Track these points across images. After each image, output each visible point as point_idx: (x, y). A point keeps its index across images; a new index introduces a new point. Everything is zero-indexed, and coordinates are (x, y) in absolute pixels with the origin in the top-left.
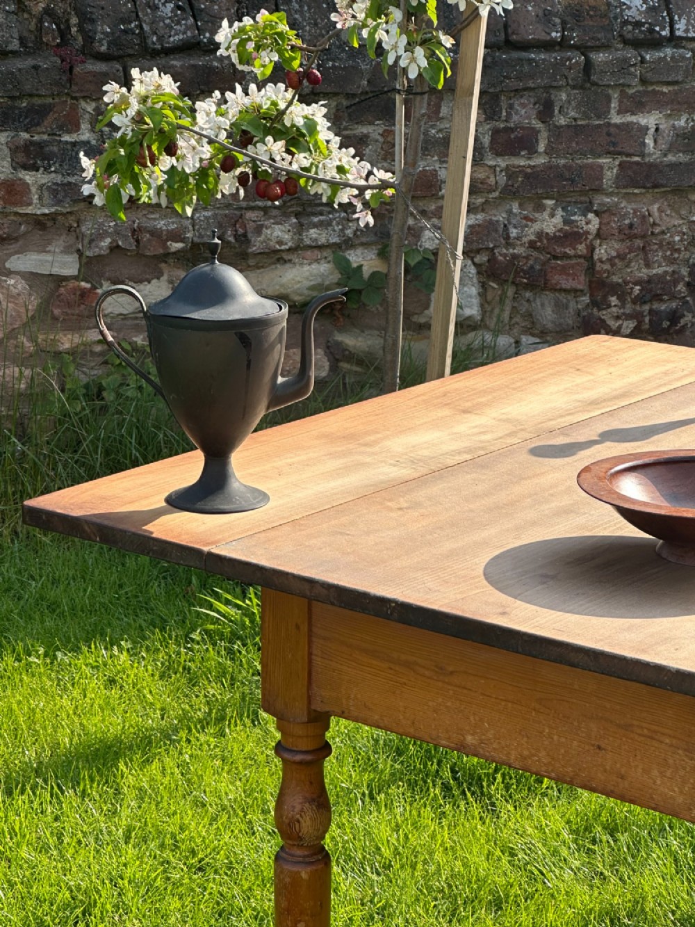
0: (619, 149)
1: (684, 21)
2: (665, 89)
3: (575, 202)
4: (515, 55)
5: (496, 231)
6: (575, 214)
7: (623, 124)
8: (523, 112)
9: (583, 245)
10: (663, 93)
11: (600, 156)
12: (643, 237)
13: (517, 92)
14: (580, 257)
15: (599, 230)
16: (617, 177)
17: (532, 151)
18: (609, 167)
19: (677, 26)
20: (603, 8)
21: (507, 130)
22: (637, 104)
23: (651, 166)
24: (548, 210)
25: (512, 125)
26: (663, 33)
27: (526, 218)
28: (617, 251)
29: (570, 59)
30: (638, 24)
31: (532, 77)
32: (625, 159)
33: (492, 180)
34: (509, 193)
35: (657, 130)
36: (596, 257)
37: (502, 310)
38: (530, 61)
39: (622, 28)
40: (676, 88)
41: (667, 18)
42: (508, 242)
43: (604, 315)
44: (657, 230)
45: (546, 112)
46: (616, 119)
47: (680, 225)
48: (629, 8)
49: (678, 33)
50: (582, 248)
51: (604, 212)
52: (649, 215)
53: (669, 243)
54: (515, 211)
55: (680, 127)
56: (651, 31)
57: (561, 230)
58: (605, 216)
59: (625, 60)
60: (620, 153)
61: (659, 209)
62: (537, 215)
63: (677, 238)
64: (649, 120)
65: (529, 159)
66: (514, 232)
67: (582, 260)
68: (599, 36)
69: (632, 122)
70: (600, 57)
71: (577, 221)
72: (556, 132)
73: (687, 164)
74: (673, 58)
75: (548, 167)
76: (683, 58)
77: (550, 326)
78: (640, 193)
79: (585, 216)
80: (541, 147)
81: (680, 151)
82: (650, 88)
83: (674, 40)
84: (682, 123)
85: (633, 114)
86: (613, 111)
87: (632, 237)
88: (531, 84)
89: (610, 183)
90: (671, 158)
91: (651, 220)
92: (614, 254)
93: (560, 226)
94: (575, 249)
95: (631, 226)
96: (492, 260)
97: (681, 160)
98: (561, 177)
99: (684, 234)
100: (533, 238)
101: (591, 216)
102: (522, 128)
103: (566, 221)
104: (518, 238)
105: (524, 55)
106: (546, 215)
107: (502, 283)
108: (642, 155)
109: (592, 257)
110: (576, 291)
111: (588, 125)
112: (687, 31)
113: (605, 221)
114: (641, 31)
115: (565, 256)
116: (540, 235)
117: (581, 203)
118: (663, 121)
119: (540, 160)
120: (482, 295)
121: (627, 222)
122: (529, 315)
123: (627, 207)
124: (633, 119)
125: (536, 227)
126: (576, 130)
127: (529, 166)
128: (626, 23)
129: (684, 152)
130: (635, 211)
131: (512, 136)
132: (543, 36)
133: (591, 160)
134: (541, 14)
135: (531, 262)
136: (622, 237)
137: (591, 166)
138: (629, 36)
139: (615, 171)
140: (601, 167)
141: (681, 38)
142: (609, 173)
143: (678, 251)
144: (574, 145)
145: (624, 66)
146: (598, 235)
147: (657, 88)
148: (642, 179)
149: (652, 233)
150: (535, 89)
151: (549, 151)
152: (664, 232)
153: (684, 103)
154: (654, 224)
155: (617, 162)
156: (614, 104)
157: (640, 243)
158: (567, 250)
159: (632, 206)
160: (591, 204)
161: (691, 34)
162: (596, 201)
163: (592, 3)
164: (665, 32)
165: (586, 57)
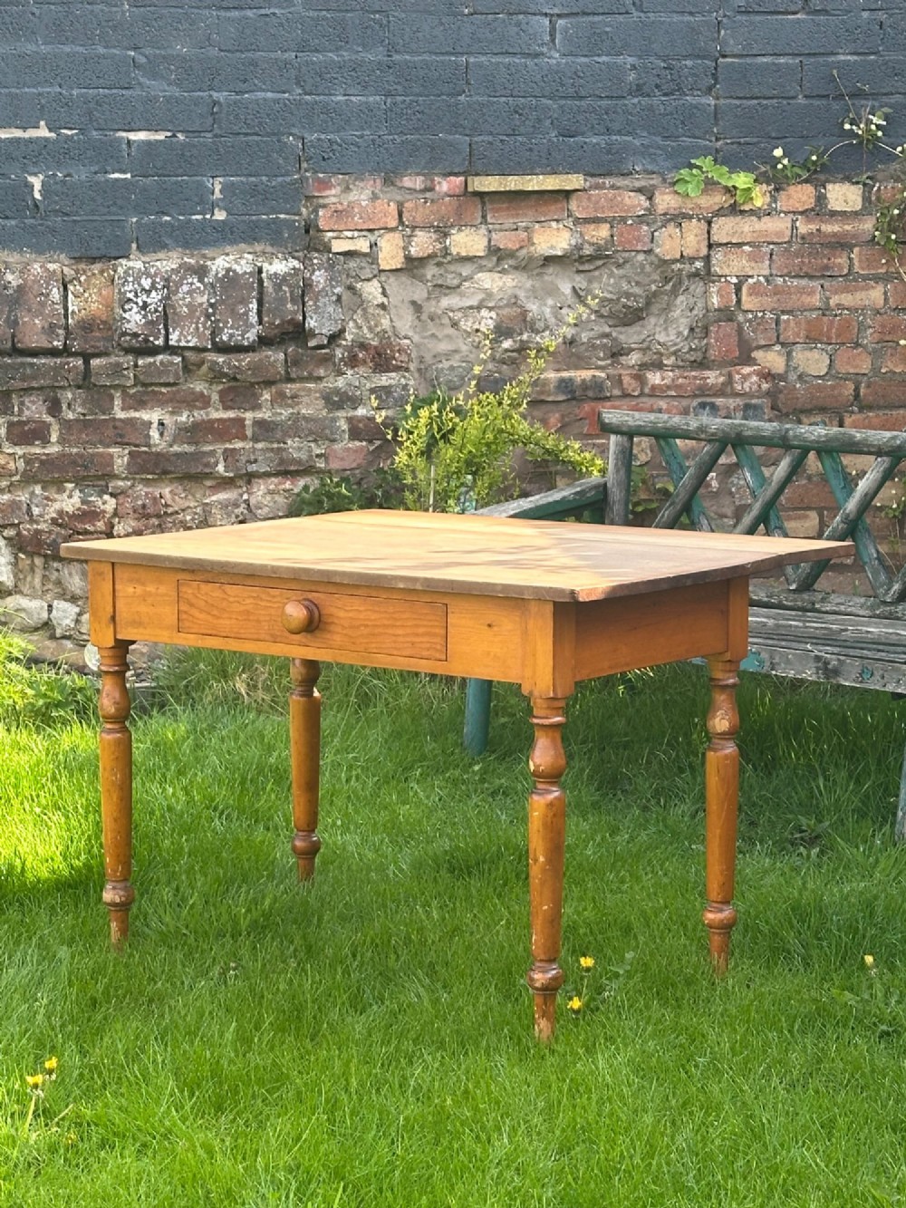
0: (126, 440)
1: (177, 333)
2: (164, 390)
3: (93, 486)
4: (19, 360)
5: (20, 509)
6: (92, 495)
7: (128, 419)
8: (34, 408)
9: (102, 522)
10: (161, 393)
11: (108, 446)
12: (158, 516)
13: (26, 391)
14: (101, 532)
15: (116, 509)
16: (128, 464)
17: (46, 441)
18: (120, 458)
19: (171, 337)
20: (111, 322)
21: (20, 423)
22: (140, 404)
23: (158, 454)
24: (67, 493)
25: (24, 419)
26: (157, 343)
27: (47, 498)
28: (133, 527)
29: (68, 363)
30: (135, 335)
31: (34, 378)
32: (134, 449)
33: (12, 466)
34: (28, 479)
35: (161, 424)
36: (115, 533)
37: (33, 578)
38: (32, 365)
39: (120, 338)
40: (174, 389)
41: (163, 331)
42: (32, 520)
44: (170, 510)
45: (54, 408)
46: (121, 415)
47: (195, 507)
48: (129, 321)
49: (171, 343)
50: (100, 525)
51: (119, 494)
52: (161, 497)
53: (181, 522)
54: (37, 492)
55: (181, 422)
56: (146, 341)
57: (79, 509)
58: (121, 498)
59: (118, 365)
60: (127, 444)
61: (171, 492)
62: (56, 496)
63: (188, 518)
64: (152, 415)
65: (44, 447)
66: (36, 511)
67: (103, 536)
68: (98, 344)
69: (135, 418)
70: (95, 362)
71: (94, 502)
72: (67, 425)
73: (191, 454)
74: (162, 363)
75: (62, 455)
76: (172, 363)
77: (78, 592)
78: (153, 479)
79: (101, 497)
80: (54, 438)
81: (184, 443)
82: (150, 389)
83: (167, 348)
84: (183, 418)
85: (136, 410)
86: (116, 408)
87: (148, 517)
88: (35, 384)
89: (121, 469)
90: (176, 448)
91: (163, 501)
92: (130, 530)
93: (78, 505)
94: (94, 525)
95: (144, 506)
96: (19, 534)
97: (187, 451)
98: (74, 463)
99: (196, 514)
100: (54, 515)
101: (106, 497)
102: (34, 422)
103: (83, 502)
104: (41, 516)
105: (29, 360)
106: (65, 495)
107: (31, 555)
108: (149, 446)
109: (111, 533)
111: (95, 420)
112: (179, 341)
113: (121, 501)
114: (137, 341)
115: (86, 532)
116: (61, 513)
117: (98, 486)
118: (167, 416)
119: (53, 449)
120: (15, 564)
121: (140, 502)
122: (59, 583)
123: (141, 489)
124: (137, 415)
125: (57, 506)
126: (84, 424)
127: (44, 454)
128: (124, 334)
129: (189, 443)
130: (147, 494)
131: (26, 428)
132: (46, 345)
133: (101, 450)
134: (46, 326)
135: (53, 536)
136: (136, 516)
137: (101, 455)
138: (126, 345)
139: (126, 459)
140: (111, 456)
141: (173, 347)
142: (119, 461)
144: (84, 436)
145: (117, 370)
146: (115, 514)
147: (156, 389)
148: (152, 466)
149: (165, 513)
150: (41, 388)
151: (62, 441)
152: (177, 513)
153: (184, 402)
154: (167, 505)
155: (127, 451)
156: (117, 402)
157: (155, 521)
158: (87, 526)
159: (146, 490)
160: (107, 487)
161: (183, 344)
162: (110, 485)
163: (104, 318)
164: (160, 342)
165: (87, 363)
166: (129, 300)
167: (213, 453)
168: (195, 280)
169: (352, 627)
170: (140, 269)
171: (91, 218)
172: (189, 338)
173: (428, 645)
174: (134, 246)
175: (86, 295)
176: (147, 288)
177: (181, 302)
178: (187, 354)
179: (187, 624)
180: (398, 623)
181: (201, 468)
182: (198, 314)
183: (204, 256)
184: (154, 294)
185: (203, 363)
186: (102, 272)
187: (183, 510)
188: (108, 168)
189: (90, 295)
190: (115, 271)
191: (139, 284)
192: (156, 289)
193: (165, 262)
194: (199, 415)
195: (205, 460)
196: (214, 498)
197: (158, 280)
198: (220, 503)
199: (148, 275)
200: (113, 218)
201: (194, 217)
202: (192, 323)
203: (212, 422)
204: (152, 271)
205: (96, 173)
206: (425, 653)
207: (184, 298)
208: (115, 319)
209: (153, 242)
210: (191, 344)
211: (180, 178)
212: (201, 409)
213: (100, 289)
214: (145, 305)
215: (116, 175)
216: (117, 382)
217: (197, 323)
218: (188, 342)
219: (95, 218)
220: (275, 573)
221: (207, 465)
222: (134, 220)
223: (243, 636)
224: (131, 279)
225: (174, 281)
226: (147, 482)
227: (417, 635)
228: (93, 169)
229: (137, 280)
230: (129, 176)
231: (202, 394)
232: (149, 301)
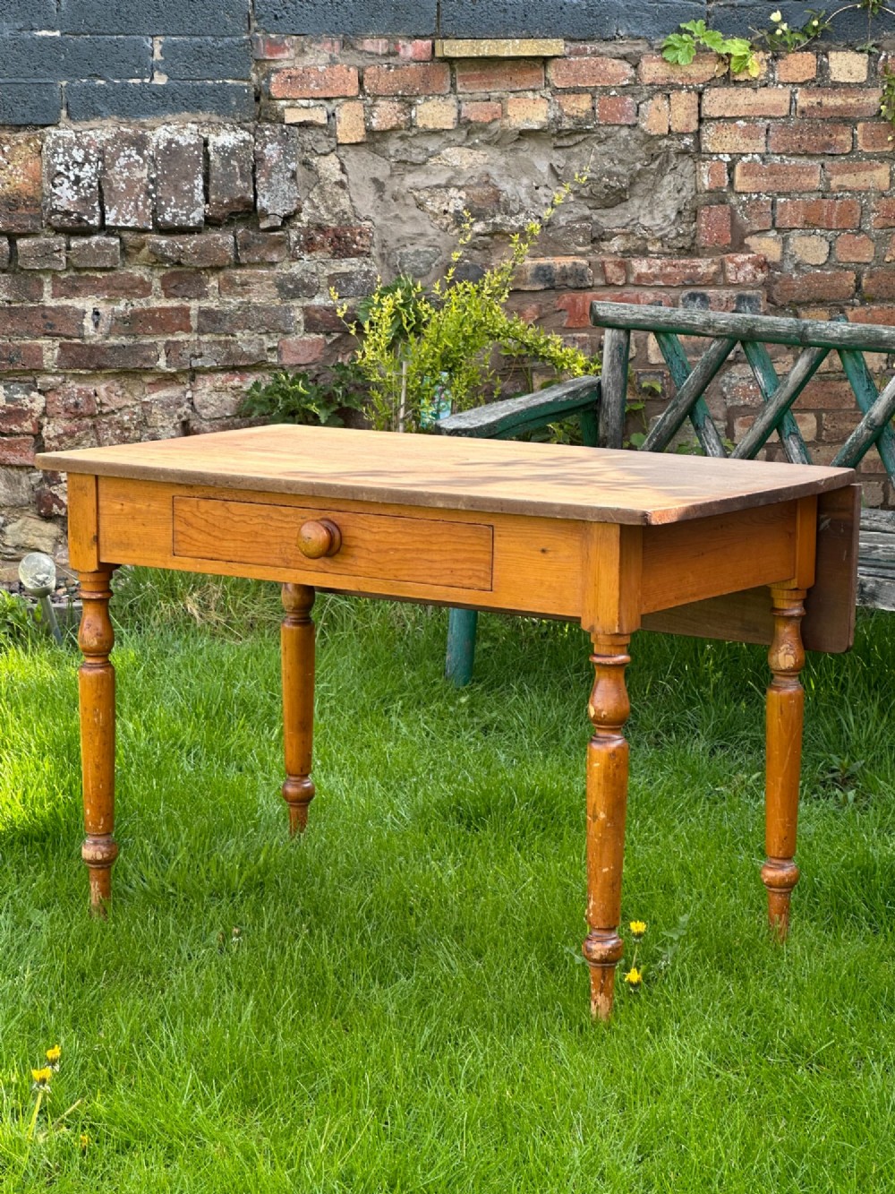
0: (57, 331)
1: (114, 211)
2: (99, 275)
6: (18, 392)
7: (59, 307)
9: (29, 422)
10: (96, 279)
11: (37, 338)
12: (92, 416)
14: (28, 434)
15: (45, 408)
16: (59, 358)
18: (50, 351)
19: (107, 216)
20: (40, 198)
22: (72, 290)
23: (92, 347)
26: (91, 222)
28: (64, 429)
30: (67, 213)
32: (65, 340)
35: (96, 313)
36: (44, 434)
39: (50, 216)
40: (110, 274)
41: (98, 210)
43: (55, 490)
44: (105, 410)
46: (50, 302)
47: (133, 406)
48: (60, 198)
49: (107, 223)
50: (28, 426)
51: (49, 391)
52: (96, 395)
53: (118, 422)
55: (119, 311)
56: (80, 220)
58: (51, 395)
59: (48, 246)
60: (58, 335)
61: (106, 389)
63: (126, 418)
64: (86, 303)
67: (31, 438)
68: (25, 223)
69: (67, 306)
70: (22, 243)
71: (20, 399)
73: (129, 347)
74: (97, 245)
76: (109, 246)
77: (3, 500)
78: (86, 375)
79: (28, 395)
81: (122, 334)
82: (84, 274)
83: (103, 228)
84: (121, 307)
85: (68, 297)
86: (45, 295)
87: (81, 416)
89: (51, 363)
90: (113, 341)
91: (98, 400)
92: (61, 431)
94: (21, 426)
95: (76, 405)
97: (124, 343)
99: (134, 414)
101: (34, 394)
103: (8, 400)
108: (82, 337)
109: (40, 434)
110: (27, 467)
111: (22, 308)
112: (117, 220)
113: (50, 400)
114: (70, 220)
115: (12, 434)
118: (103, 305)
121: (72, 401)
123: (73, 386)
124: (69, 302)
126: (9, 312)
128: (55, 212)
129: (126, 335)
130: (80, 391)
133: (29, 342)
136: (68, 415)
137: (28, 347)
138: (56, 224)
139: (56, 352)
140: (40, 348)
141: (110, 227)
142: (49, 354)
143: (128, 429)
144: (9, 326)
145: (47, 252)
146: (45, 413)
147: (91, 274)
148: (85, 360)
149: (101, 412)
152: (113, 412)
153: (122, 288)
154: (102, 404)
155: (57, 344)
156: (47, 288)
157: (89, 422)
158: (13, 427)
159: (78, 386)
160: (35, 383)
161: (121, 224)
162: (39, 381)
163: (30, 193)
164: (95, 221)
165: (12, 243)
166: (60, 174)
167: (153, 346)
168: (134, 153)
169: (379, 551)
170: (71, 140)
171: (14, 80)
172: (128, 217)
173: (470, 573)
174: (64, 112)
175: (10, 167)
176: (80, 160)
177: (118, 177)
178: (126, 235)
179: (184, 546)
180: (435, 547)
181: (140, 362)
182: (137, 190)
183: (143, 125)
184: (87, 166)
185: (143, 245)
186: (28, 142)
187: (120, 410)
188: (35, 24)
189: (15, 167)
190: (43, 141)
191: (71, 156)
192: (90, 162)
193: (99, 132)
194: (139, 304)
195: (145, 354)
196: (154, 396)
197: (91, 152)
198: (162, 402)
199: (80, 146)
200: (41, 81)
201: (131, 81)
202: (131, 200)
203: (152, 311)
204: (85, 141)
205: (21, 30)
206: (466, 582)
207: (121, 173)
208: (43, 195)
209: (84, 109)
210: (129, 225)
211: (115, 37)
212: (141, 297)
213: (26, 161)
214: (78, 180)
215: (44, 33)
216: (47, 266)
217: (136, 201)
218: (127, 221)
219: (20, 80)
220: (290, 489)
221: (147, 359)
222: (64, 83)
223: (250, 560)
224: (61, 150)
225: (110, 154)
226: (78, 377)
227: (457, 561)
228: (18, 25)
229: (68, 151)
230: (57, 33)
231: (142, 281)
232: (81, 175)
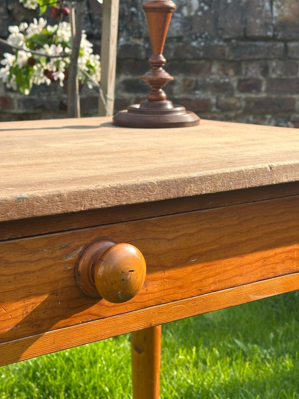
3: (281, 117)
4: (248, 43)
8: (254, 71)
13: (250, 61)
17: (258, 90)
21: (246, 80)
24: (268, 120)
25: (248, 77)
29: (275, 46)
31: (256, 53)
33: (238, 104)
34: (246, 112)
38: (256, 46)
45: (265, 71)
65: (257, 94)
68: (292, 34)
72: (271, 82)
75: (267, 99)
80: (263, 88)
88: (256, 57)
98: (273, 104)
101: (289, 123)
102: (253, 79)
105: (253, 43)
111: (287, 79)
117: (284, 117)
119: (263, 95)
127: (257, 98)
131: (248, 83)
132: (263, 34)
133: (289, 96)
134: (263, 24)
140: (295, 100)
144: (280, 88)
150: (259, 60)
151: (268, 90)
162: (291, 116)
165: (286, 45)
189: (285, 7)
